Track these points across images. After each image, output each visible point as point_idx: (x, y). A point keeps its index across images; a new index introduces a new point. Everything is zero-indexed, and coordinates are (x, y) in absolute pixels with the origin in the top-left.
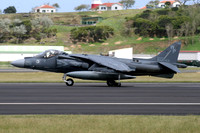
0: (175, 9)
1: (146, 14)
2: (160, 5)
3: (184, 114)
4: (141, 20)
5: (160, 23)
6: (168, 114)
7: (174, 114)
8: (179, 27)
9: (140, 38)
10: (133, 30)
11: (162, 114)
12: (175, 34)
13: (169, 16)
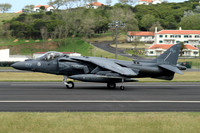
0: (49, 13)
1: (22, 17)
2: (35, 9)
3: (57, 111)
4: (18, 23)
5: (34, 26)
6: (42, 111)
7: (48, 111)
8: (53, 30)
9: (16, 40)
10: (9, 32)
11: (37, 111)
12: (50, 37)
13: (44, 20)
